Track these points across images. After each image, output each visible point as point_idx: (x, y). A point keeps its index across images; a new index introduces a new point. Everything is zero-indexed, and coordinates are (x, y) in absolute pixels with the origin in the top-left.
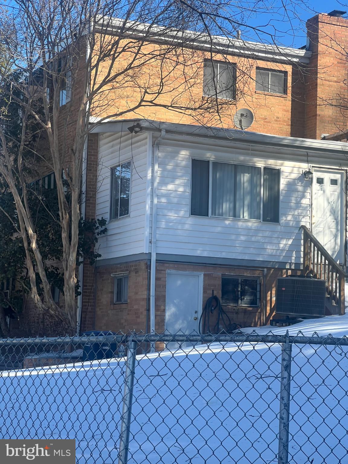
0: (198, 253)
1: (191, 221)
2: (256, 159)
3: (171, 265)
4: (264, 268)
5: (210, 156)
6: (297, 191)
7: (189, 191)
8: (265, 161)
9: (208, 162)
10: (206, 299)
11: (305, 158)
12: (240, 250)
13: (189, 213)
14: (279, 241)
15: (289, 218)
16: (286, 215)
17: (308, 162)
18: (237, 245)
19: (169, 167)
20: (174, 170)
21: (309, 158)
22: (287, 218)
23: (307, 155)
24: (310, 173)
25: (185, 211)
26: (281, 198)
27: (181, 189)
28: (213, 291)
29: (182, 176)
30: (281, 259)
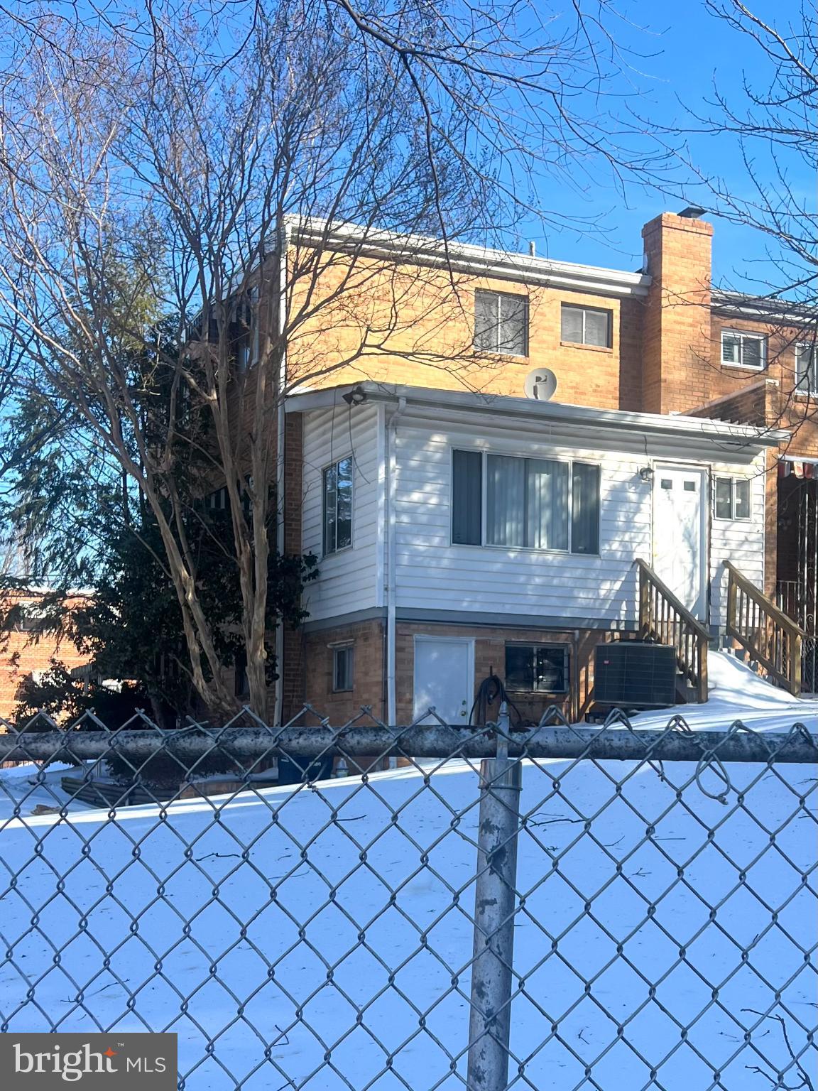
0: (465, 606)
1: (451, 554)
2: (558, 449)
3: (422, 627)
4: (575, 629)
5: (481, 444)
6: (627, 501)
7: (448, 503)
8: (573, 452)
9: (480, 454)
10: (480, 681)
11: (643, 447)
12: (533, 600)
13: (448, 542)
14: (599, 585)
15: (615, 546)
16: (608, 541)
17: (646, 452)
18: (530, 593)
19: (413, 463)
20: (421, 469)
21: (649, 447)
22: (612, 546)
23: (646, 442)
24: (649, 470)
25: (441, 537)
26: (602, 512)
27: (434, 500)
28: (491, 667)
29: (434, 478)
30: (602, 614)
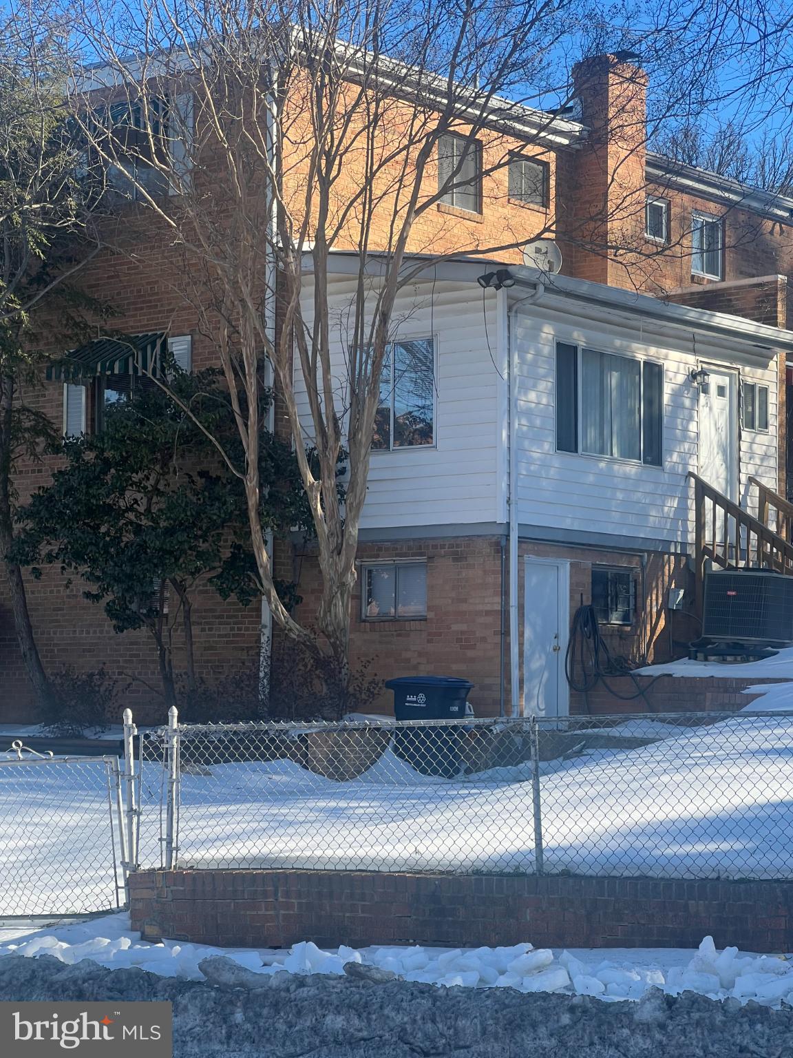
0: (567, 524)
1: (559, 461)
2: (635, 345)
3: (530, 546)
4: (642, 551)
5: (579, 338)
6: (683, 407)
7: (553, 404)
8: (646, 350)
9: (575, 348)
10: (574, 611)
11: (690, 345)
12: (616, 516)
13: (554, 446)
14: (664, 502)
15: (675, 457)
16: (671, 452)
17: (694, 351)
18: (614, 509)
19: (529, 357)
20: (534, 364)
21: (698, 346)
22: (672, 459)
23: (694, 340)
24: (704, 373)
25: (549, 444)
26: (665, 420)
27: (544, 401)
28: (582, 594)
29: (545, 376)
30: (664, 536)
